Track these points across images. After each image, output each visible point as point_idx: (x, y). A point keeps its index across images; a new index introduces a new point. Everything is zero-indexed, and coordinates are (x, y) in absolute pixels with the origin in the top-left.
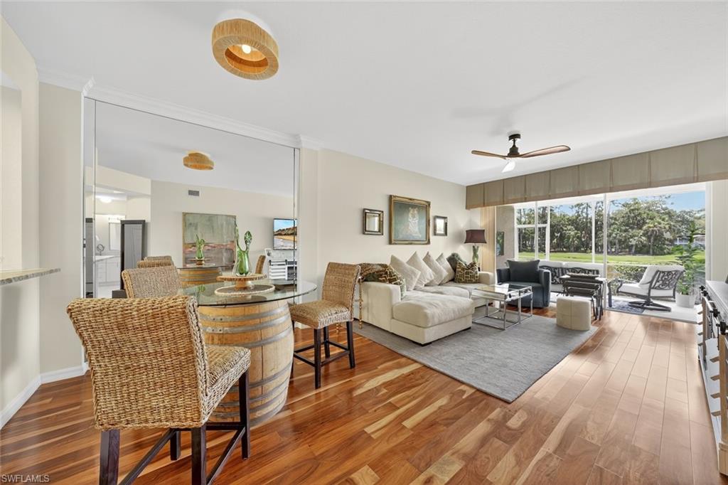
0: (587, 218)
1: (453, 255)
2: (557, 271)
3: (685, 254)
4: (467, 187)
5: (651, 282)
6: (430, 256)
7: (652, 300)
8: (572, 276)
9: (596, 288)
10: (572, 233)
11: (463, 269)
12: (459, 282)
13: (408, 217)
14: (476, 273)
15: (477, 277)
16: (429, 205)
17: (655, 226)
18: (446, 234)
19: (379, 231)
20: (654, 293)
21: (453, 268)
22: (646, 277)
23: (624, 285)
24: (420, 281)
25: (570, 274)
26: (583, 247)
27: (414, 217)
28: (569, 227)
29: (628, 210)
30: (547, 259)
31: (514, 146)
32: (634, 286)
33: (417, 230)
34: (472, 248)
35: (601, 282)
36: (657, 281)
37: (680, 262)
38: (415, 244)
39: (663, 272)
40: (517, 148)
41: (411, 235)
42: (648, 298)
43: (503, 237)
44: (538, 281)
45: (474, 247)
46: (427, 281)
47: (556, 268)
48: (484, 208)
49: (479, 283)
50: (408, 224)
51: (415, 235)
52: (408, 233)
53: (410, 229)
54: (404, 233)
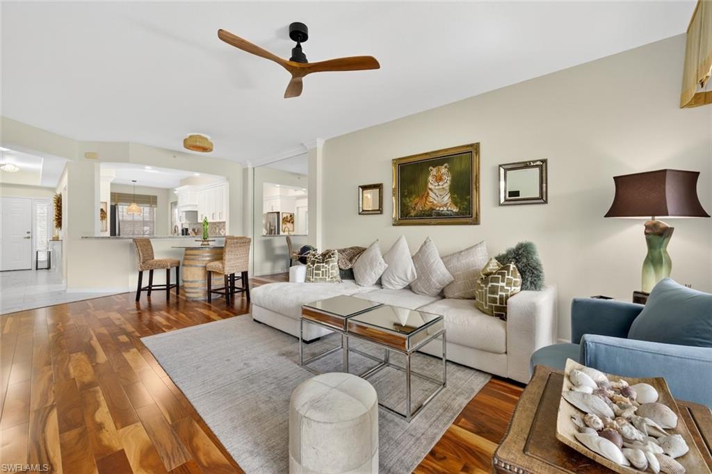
18: (542, 199)
19: (380, 209)
33: (447, 199)
41: (432, 209)
50: (428, 193)
51: (441, 209)
52: (427, 208)
53: (431, 200)
54: (419, 207)
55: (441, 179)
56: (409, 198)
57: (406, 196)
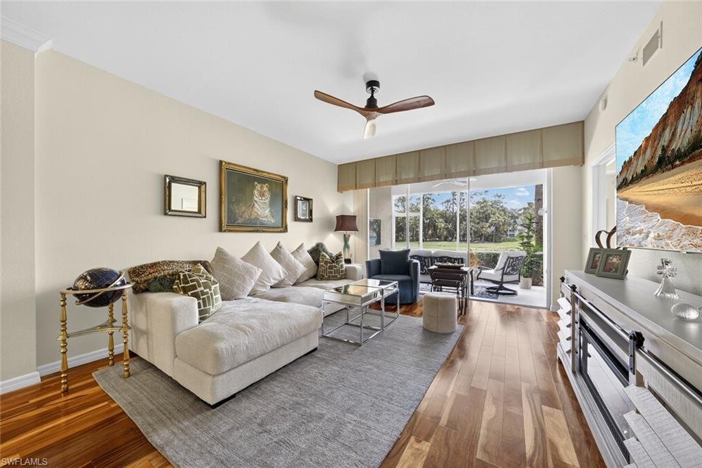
0: (453, 213)
1: (318, 245)
2: (426, 260)
3: (525, 240)
4: (339, 166)
5: (503, 268)
6: (281, 247)
7: (504, 285)
8: (439, 266)
9: (461, 279)
10: (443, 225)
11: (326, 263)
12: (322, 279)
13: (253, 195)
14: (342, 267)
15: (342, 271)
16: (287, 181)
17: (496, 220)
18: (311, 220)
19: (199, 212)
20: (506, 278)
21: (315, 262)
22: (501, 263)
23: (483, 271)
24: (261, 282)
25: (439, 264)
26: (450, 236)
27: (262, 195)
28: (441, 220)
29: (479, 207)
30: (419, 248)
31: (372, 96)
32: (490, 273)
33: (267, 212)
34: (343, 237)
35: (466, 273)
36: (508, 267)
37: (522, 248)
38: (263, 232)
39: (513, 258)
40: (376, 100)
41: (257, 219)
42: (501, 283)
43: (379, 226)
44: (407, 272)
45: (345, 235)
46: (273, 282)
47: (425, 258)
48: (356, 191)
49: (344, 278)
50: (254, 205)
51: (264, 219)
52: (253, 217)
53: (256, 211)
54: (246, 216)
55: (263, 195)
56: (237, 205)
57: (233, 203)
